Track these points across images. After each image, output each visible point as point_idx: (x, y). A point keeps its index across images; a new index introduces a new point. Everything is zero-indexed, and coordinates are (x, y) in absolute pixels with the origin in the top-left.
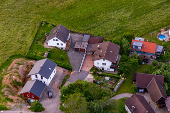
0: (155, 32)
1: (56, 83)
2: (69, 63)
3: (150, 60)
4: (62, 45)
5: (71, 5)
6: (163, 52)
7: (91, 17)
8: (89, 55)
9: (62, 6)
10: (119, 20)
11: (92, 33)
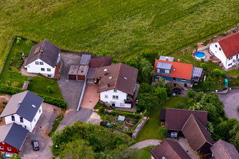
0: (189, 48)
1: (43, 128)
2: (62, 98)
3: (183, 89)
4: (49, 70)
5: (60, 11)
6: (202, 78)
7: (90, 28)
8: (91, 85)
9: (45, 13)
10: (134, 31)
11: (94, 52)
